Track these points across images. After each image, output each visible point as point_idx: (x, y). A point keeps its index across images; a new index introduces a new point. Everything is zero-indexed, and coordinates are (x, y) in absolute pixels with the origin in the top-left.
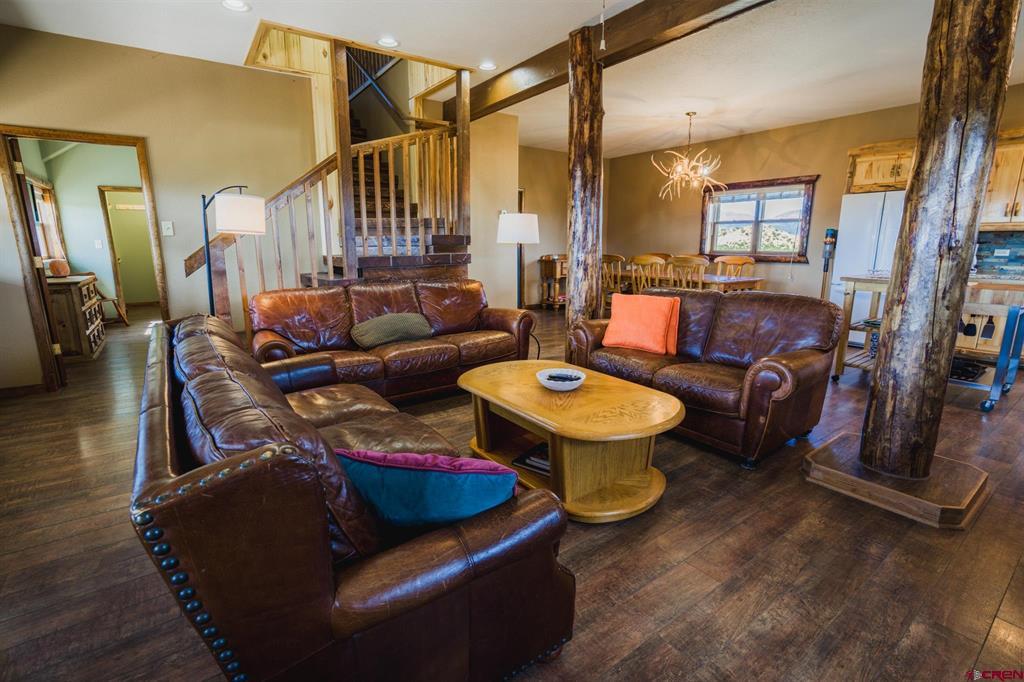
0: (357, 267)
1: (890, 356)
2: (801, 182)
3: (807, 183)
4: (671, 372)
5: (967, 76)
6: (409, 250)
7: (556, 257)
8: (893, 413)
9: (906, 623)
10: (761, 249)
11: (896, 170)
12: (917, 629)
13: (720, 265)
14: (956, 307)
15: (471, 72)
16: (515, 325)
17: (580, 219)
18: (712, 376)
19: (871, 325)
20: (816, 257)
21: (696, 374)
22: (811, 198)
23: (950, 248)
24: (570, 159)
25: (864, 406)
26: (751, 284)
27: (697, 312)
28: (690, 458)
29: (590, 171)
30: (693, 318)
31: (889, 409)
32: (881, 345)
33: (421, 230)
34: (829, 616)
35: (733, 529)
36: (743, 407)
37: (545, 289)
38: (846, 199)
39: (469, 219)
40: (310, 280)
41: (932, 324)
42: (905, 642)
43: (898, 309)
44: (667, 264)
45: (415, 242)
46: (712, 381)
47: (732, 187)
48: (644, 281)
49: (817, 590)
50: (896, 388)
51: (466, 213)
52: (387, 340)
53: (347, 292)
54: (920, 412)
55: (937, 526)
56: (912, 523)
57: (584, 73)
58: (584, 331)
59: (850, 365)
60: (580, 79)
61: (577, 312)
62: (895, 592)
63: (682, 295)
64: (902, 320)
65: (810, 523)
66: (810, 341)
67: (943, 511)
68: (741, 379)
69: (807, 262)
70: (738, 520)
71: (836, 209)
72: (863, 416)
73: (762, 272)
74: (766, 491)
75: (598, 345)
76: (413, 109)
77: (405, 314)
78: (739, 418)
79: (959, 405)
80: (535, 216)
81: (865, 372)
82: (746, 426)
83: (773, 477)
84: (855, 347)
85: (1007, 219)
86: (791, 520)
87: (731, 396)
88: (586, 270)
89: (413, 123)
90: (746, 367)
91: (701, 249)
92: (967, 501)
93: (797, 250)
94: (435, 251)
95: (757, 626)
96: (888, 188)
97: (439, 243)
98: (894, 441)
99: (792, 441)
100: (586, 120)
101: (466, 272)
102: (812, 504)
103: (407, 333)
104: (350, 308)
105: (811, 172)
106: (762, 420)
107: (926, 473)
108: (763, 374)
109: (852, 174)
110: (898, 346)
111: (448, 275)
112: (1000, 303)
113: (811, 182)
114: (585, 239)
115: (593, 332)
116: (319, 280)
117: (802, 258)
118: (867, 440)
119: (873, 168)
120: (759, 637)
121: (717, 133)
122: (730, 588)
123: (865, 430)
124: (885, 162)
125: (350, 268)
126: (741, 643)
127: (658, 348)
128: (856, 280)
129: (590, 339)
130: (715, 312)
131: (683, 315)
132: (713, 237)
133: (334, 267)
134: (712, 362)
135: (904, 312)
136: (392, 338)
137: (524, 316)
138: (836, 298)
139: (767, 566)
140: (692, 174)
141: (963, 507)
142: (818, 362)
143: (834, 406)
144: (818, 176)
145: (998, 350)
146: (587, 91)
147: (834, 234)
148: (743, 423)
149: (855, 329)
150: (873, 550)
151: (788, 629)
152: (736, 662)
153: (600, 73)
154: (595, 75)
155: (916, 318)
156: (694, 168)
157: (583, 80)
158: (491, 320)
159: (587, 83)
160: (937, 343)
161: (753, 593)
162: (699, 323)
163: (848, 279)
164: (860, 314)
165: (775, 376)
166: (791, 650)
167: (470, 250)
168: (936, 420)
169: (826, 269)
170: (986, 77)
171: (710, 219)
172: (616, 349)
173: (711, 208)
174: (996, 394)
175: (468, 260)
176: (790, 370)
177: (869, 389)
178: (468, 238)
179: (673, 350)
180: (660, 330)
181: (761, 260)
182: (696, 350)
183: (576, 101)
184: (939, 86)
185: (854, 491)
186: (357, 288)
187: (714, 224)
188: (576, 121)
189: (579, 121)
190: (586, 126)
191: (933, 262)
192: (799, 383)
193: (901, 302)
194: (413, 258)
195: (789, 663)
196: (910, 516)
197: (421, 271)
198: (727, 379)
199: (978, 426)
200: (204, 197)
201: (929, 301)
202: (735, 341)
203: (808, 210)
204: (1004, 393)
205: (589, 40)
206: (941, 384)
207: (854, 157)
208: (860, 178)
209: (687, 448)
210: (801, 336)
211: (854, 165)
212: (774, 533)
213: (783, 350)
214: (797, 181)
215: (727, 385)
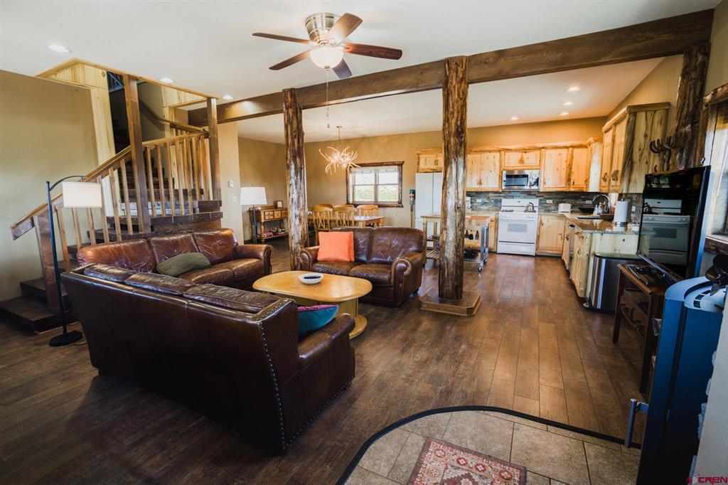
0: (150, 224)
1: (444, 251)
2: (395, 165)
3: (398, 165)
4: (356, 269)
5: (456, 145)
6: (182, 211)
7: (260, 208)
8: (448, 275)
9: (460, 346)
10: (380, 199)
11: (436, 162)
12: (463, 347)
13: (360, 210)
14: (462, 230)
15: (217, 99)
16: (261, 254)
17: (295, 191)
18: (377, 269)
19: (435, 238)
20: (406, 203)
21: (369, 269)
22: (401, 173)
23: (458, 208)
24: (287, 158)
25: (437, 276)
26: (378, 221)
27: (362, 239)
28: (372, 309)
29: (299, 165)
30: (361, 242)
31: (446, 273)
32: (440, 248)
33: (190, 198)
34: (437, 350)
35: (398, 332)
36: (392, 281)
37: (254, 229)
38: (417, 175)
39: (220, 190)
40: (102, 235)
41: (456, 237)
42: (460, 351)
43: (445, 232)
44: (334, 211)
45: (186, 206)
46: (377, 271)
47: (362, 165)
48: (320, 221)
49: (432, 345)
50: (448, 264)
51: (218, 186)
52: (184, 271)
53: (149, 242)
54: (457, 273)
55: (466, 315)
56: (459, 316)
57: (293, 113)
58: (307, 254)
59: (429, 258)
60: (291, 115)
61: (296, 243)
62: (456, 338)
63: (354, 230)
64: (447, 236)
65: (426, 324)
66: (413, 248)
67: (468, 309)
68: (390, 268)
69: (403, 207)
70: (399, 328)
71: (413, 180)
72: (438, 281)
73: (382, 213)
74: (407, 316)
75: (315, 261)
76: (167, 115)
77: (188, 254)
78: (391, 286)
79: (471, 271)
80: (264, 188)
81: (435, 260)
82: (394, 290)
83: (408, 311)
84: (430, 249)
85: (478, 186)
86: (419, 324)
87: (386, 277)
88: (300, 219)
89: (168, 124)
90: (390, 263)
91: (347, 200)
92: (474, 304)
93: (397, 200)
94: (200, 211)
95: (416, 359)
96: (434, 171)
97: (203, 206)
98: (449, 286)
99: (412, 295)
100: (295, 137)
101: (220, 224)
102: (425, 318)
103: (196, 265)
104: (153, 253)
105: (400, 160)
106: (401, 285)
107: (461, 298)
108: (399, 265)
109: (418, 163)
110: (446, 247)
111: (209, 226)
112: (479, 225)
113: (400, 165)
114: (299, 202)
115: (311, 253)
116: (122, 236)
117: (400, 205)
118: (440, 288)
119: (427, 161)
120: (417, 362)
121: (351, 136)
122: (403, 351)
123: (439, 284)
124: (432, 158)
125: (146, 225)
126: (412, 365)
127: (346, 258)
128: (427, 217)
129: (311, 257)
130: (371, 238)
131: (356, 241)
132: (353, 194)
133: (121, 225)
134: (373, 263)
135: (447, 233)
136: (187, 269)
137: (267, 248)
138: (419, 226)
139: (414, 341)
140: (342, 159)
141: (473, 306)
142: (419, 257)
143: (425, 278)
144: (403, 162)
145: (480, 245)
146: (295, 122)
147: (414, 192)
148: (393, 289)
149: (429, 240)
150: (448, 328)
151: (425, 357)
152: (412, 371)
153: (301, 113)
154: (299, 114)
155: (451, 236)
156: (343, 157)
157: (292, 117)
158: (244, 253)
159: (295, 117)
160: (459, 244)
161: (412, 350)
162: (363, 244)
163: (424, 217)
164: (430, 234)
165: (403, 265)
166: (428, 362)
167: (222, 209)
168: (462, 276)
169: (412, 210)
170: (461, 146)
171: (351, 183)
172: (325, 261)
173: (351, 176)
174: (482, 264)
175: (221, 215)
176: (410, 262)
177: (439, 268)
178: (220, 202)
179: (353, 260)
180: (346, 249)
181: (381, 206)
182: (364, 258)
183: (289, 127)
184: (448, 147)
185: (438, 309)
186: (154, 239)
187: (354, 186)
188: (290, 138)
189: (292, 138)
190: (296, 141)
191: (453, 213)
192: (413, 267)
193: (445, 229)
194: (186, 217)
195: (428, 366)
196: (458, 314)
197: (193, 225)
198: (384, 269)
199: (478, 278)
200: (48, 183)
201: (454, 228)
202: (382, 252)
203: (401, 179)
204: (485, 263)
205: (295, 95)
206: (461, 262)
207: (418, 154)
208: (422, 166)
209: (369, 306)
210: (410, 246)
211: (419, 158)
212: (414, 330)
213: (404, 253)
214: (394, 164)
215: (384, 272)
